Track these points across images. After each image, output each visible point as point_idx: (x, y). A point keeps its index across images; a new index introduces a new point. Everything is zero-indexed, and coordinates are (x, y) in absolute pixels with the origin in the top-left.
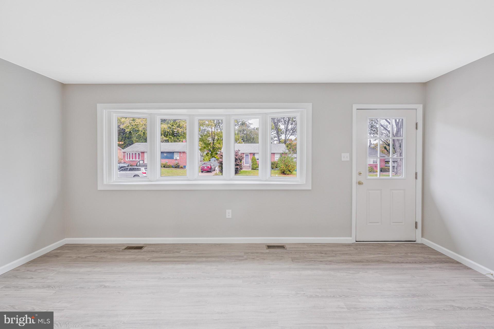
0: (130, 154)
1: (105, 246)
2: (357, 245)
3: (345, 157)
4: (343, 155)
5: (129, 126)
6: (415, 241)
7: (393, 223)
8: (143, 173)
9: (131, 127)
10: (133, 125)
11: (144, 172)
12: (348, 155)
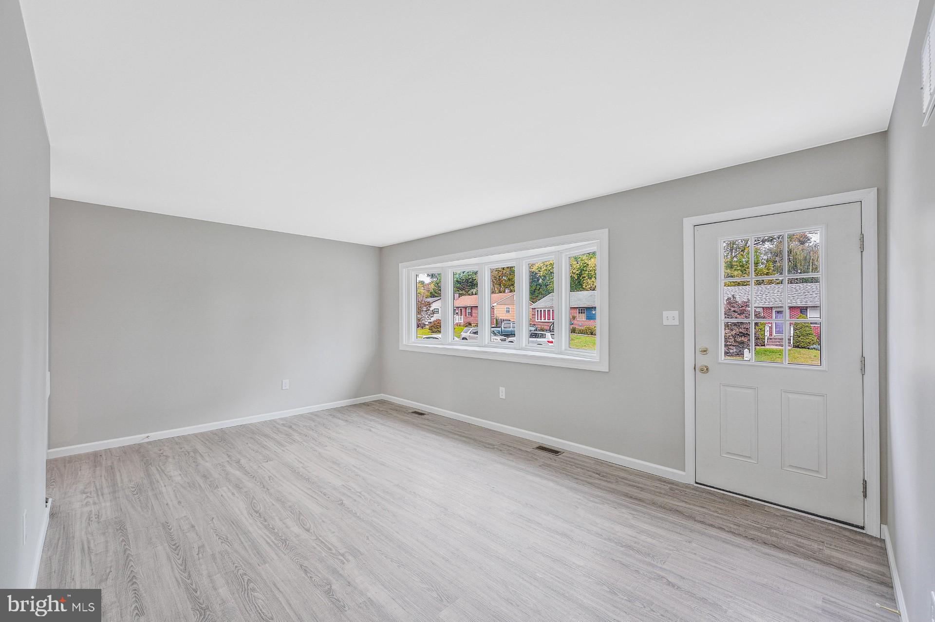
0: (541, 311)
1: (401, 407)
2: (695, 489)
3: (670, 317)
4: (665, 314)
5: (543, 267)
6: (863, 528)
7: (791, 466)
8: (548, 342)
9: (545, 268)
10: (547, 266)
11: (551, 340)
12: (676, 313)
